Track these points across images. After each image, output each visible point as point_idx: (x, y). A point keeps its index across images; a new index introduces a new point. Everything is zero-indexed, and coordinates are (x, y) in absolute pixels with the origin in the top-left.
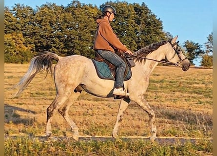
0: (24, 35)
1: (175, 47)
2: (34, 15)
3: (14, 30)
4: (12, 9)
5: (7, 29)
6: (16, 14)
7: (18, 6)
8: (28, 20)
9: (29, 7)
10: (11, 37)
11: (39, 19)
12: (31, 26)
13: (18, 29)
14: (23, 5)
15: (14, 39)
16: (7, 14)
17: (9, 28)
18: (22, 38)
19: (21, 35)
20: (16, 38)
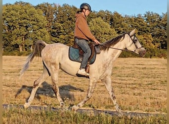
0: (153, 36)
1: (133, 38)
2: (161, 20)
3: (145, 32)
4: (144, 16)
5: (140, 32)
6: (147, 20)
7: (148, 13)
8: (156, 24)
9: (157, 14)
10: (143, 38)
11: (164, 23)
12: (158, 29)
13: (148, 31)
14: (152, 12)
15: (145, 39)
16: (140, 20)
17: (141, 30)
18: (151, 38)
19: (150, 36)
20: (147, 38)
